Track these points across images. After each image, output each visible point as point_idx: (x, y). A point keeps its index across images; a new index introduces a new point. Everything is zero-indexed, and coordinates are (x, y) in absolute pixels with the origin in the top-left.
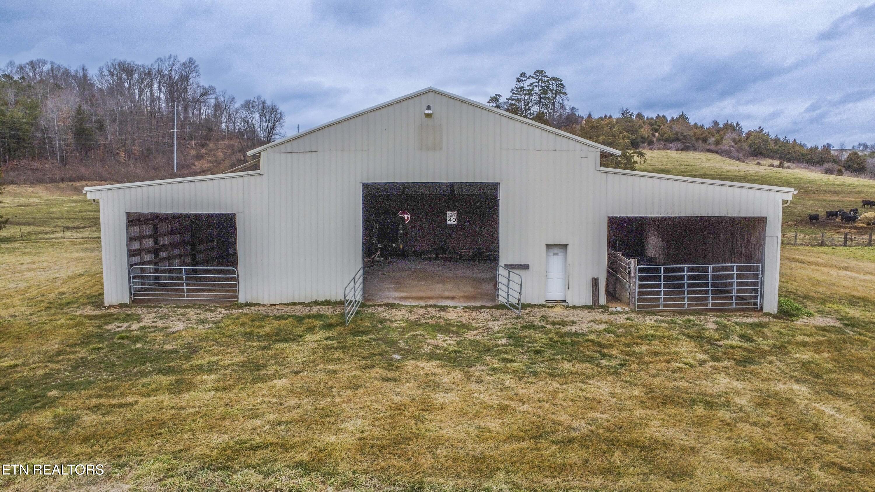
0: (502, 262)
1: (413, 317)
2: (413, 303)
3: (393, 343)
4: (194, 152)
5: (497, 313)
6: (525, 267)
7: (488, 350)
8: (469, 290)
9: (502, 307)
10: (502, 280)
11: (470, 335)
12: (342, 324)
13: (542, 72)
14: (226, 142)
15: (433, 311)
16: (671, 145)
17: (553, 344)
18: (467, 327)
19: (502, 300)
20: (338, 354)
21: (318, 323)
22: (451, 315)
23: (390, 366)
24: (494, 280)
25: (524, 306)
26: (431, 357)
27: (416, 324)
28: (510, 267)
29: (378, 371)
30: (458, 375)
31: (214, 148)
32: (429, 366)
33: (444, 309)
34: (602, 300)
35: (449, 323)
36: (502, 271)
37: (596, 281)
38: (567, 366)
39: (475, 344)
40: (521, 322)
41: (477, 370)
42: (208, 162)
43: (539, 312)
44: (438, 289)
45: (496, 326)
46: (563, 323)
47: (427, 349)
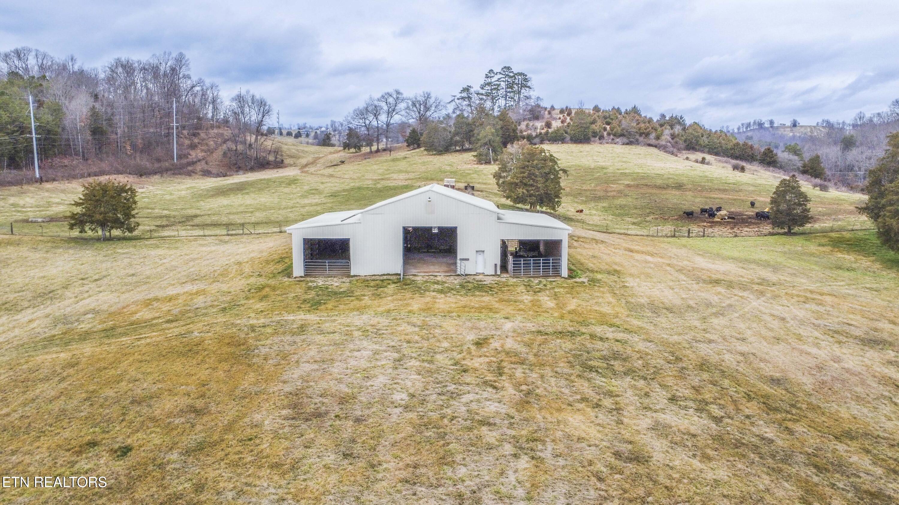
0: (458, 258)
1: (425, 279)
2: (423, 274)
3: (420, 288)
4: (187, 142)
5: (456, 277)
6: (468, 260)
7: (452, 289)
8: (446, 269)
9: (458, 275)
10: (458, 265)
11: (446, 285)
12: (400, 282)
13: (508, 68)
14: (215, 131)
15: (432, 277)
16: (618, 140)
17: (475, 287)
18: (445, 282)
19: (458, 273)
20: (403, 291)
21: (390, 282)
22: (439, 278)
23: (421, 294)
24: (455, 264)
25: (466, 275)
26: (434, 291)
27: (426, 282)
28: (461, 259)
29: (417, 295)
30: (443, 296)
31: (205, 137)
32: (434, 294)
33: (436, 276)
34: (499, 273)
35: (438, 281)
36: (458, 262)
37: (496, 265)
38: (478, 293)
39: (448, 287)
40: (465, 281)
41: (449, 294)
42: (202, 151)
43: (472, 277)
44: (432, 268)
45: (456, 282)
46: (481, 281)
47: (432, 289)
